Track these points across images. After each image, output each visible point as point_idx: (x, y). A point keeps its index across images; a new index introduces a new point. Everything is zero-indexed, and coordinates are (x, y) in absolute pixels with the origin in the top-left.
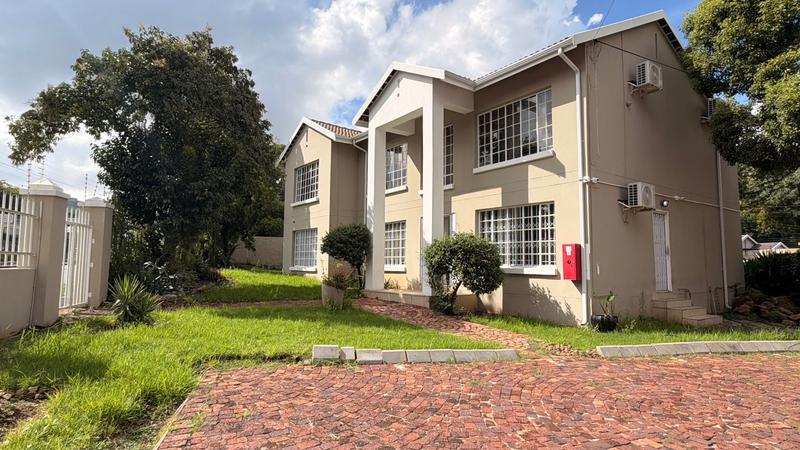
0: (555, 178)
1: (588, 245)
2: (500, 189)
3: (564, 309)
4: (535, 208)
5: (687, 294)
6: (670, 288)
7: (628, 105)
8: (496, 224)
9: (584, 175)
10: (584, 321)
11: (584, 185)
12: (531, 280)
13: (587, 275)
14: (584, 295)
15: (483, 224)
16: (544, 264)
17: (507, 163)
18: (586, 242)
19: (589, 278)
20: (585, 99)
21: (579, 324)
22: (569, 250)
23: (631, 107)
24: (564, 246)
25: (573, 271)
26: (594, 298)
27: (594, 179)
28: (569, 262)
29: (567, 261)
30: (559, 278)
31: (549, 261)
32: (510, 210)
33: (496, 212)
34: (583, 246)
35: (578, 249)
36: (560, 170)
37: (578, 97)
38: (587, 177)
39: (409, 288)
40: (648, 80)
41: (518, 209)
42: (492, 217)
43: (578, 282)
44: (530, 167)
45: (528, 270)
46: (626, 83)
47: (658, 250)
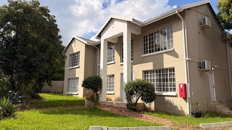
0: (174, 59)
1: (189, 84)
2: (152, 63)
3: (180, 109)
4: (167, 69)
5: (221, 102)
6: (215, 100)
7: (199, 33)
8: (150, 76)
9: (186, 57)
10: (188, 114)
11: (186, 61)
12: (166, 98)
13: (189, 96)
14: (188, 103)
15: (145, 76)
16: (170, 91)
17: (155, 53)
18: (188, 83)
19: (189, 97)
20: (186, 30)
21: (186, 115)
22: (181, 86)
23: (200, 33)
24: (180, 85)
25: (184, 94)
26: (192, 104)
27: (190, 59)
28: (182, 91)
29: (181, 90)
30: (178, 97)
31: (173, 90)
32: (156, 71)
33: (151, 71)
34: (187, 84)
35: (185, 85)
36: (176, 56)
37: (183, 29)
38: (187, 58)
39: (116, 100)
40: (207, 24)
41: (159, 70)
42: (149, 73)
43: (185, 98)
44: (164, 55)
45: (164, 94)
46: (198, 25)
47: (211, 86)
